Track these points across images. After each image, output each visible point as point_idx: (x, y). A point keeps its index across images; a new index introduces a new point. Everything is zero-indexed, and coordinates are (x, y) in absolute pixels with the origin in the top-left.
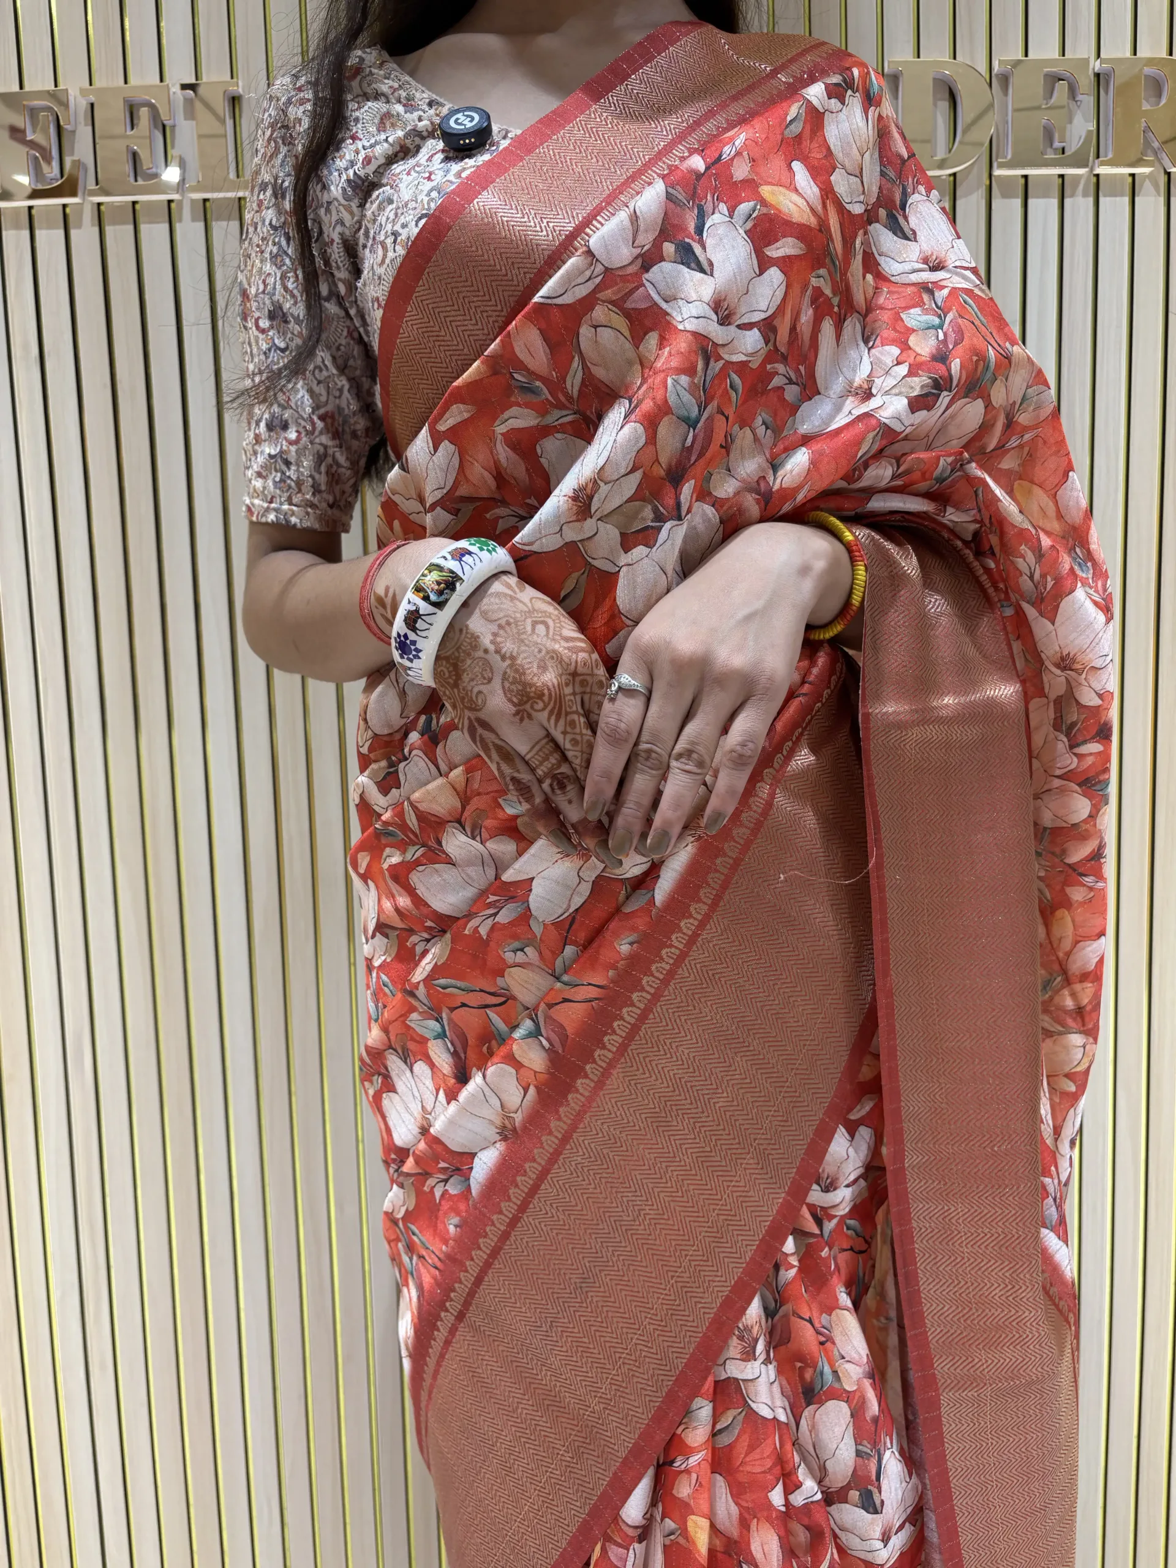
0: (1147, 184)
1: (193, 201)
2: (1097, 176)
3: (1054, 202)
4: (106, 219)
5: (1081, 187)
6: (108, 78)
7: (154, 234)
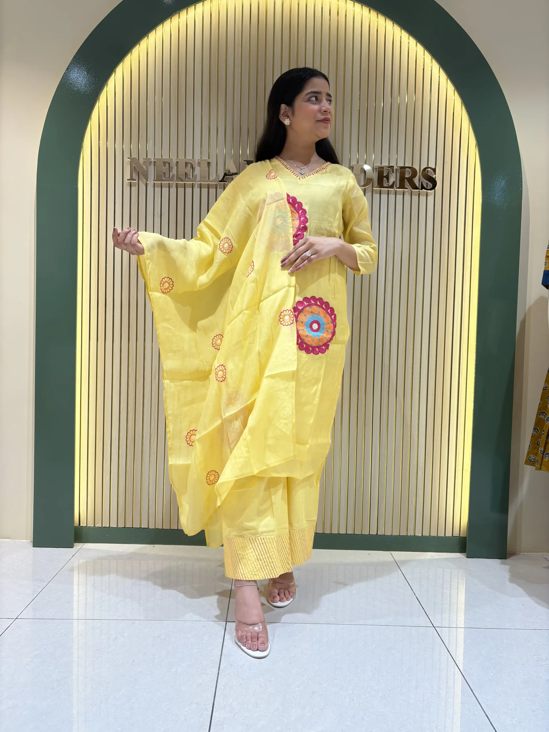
0: (407, 193)
1: (198, 184)
2: (396, 190)
3: (386, 195)
4: (178, 187)
5: (392, 192)
6: (181, 157)
7: (189, 190)
